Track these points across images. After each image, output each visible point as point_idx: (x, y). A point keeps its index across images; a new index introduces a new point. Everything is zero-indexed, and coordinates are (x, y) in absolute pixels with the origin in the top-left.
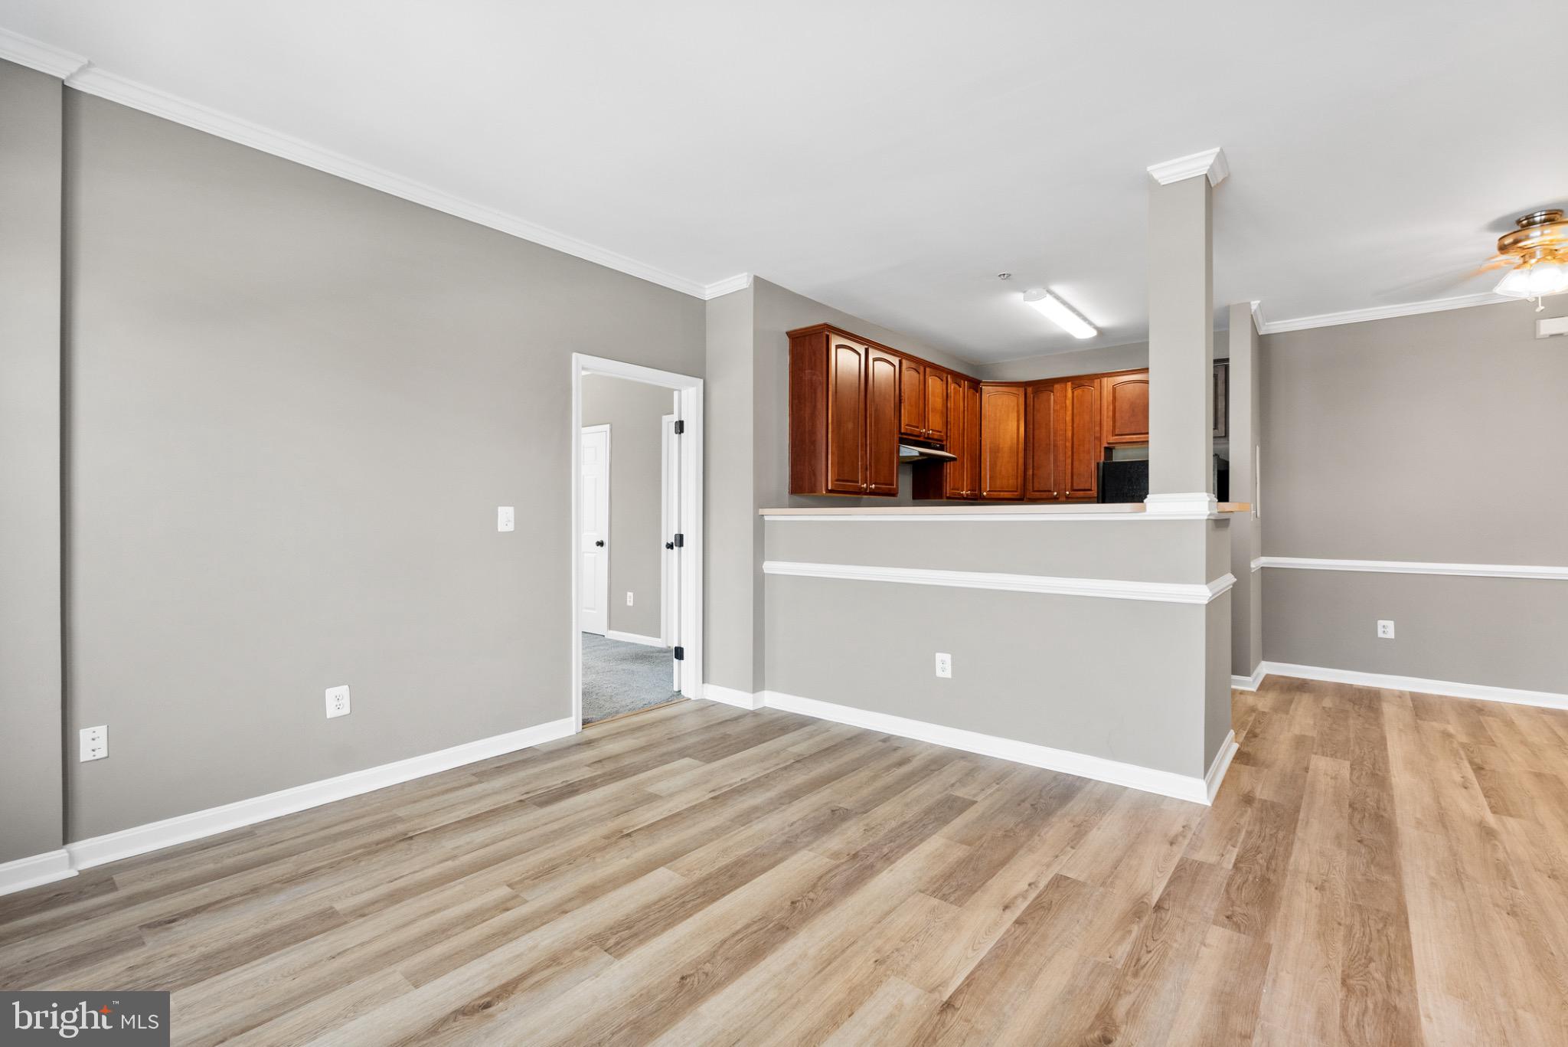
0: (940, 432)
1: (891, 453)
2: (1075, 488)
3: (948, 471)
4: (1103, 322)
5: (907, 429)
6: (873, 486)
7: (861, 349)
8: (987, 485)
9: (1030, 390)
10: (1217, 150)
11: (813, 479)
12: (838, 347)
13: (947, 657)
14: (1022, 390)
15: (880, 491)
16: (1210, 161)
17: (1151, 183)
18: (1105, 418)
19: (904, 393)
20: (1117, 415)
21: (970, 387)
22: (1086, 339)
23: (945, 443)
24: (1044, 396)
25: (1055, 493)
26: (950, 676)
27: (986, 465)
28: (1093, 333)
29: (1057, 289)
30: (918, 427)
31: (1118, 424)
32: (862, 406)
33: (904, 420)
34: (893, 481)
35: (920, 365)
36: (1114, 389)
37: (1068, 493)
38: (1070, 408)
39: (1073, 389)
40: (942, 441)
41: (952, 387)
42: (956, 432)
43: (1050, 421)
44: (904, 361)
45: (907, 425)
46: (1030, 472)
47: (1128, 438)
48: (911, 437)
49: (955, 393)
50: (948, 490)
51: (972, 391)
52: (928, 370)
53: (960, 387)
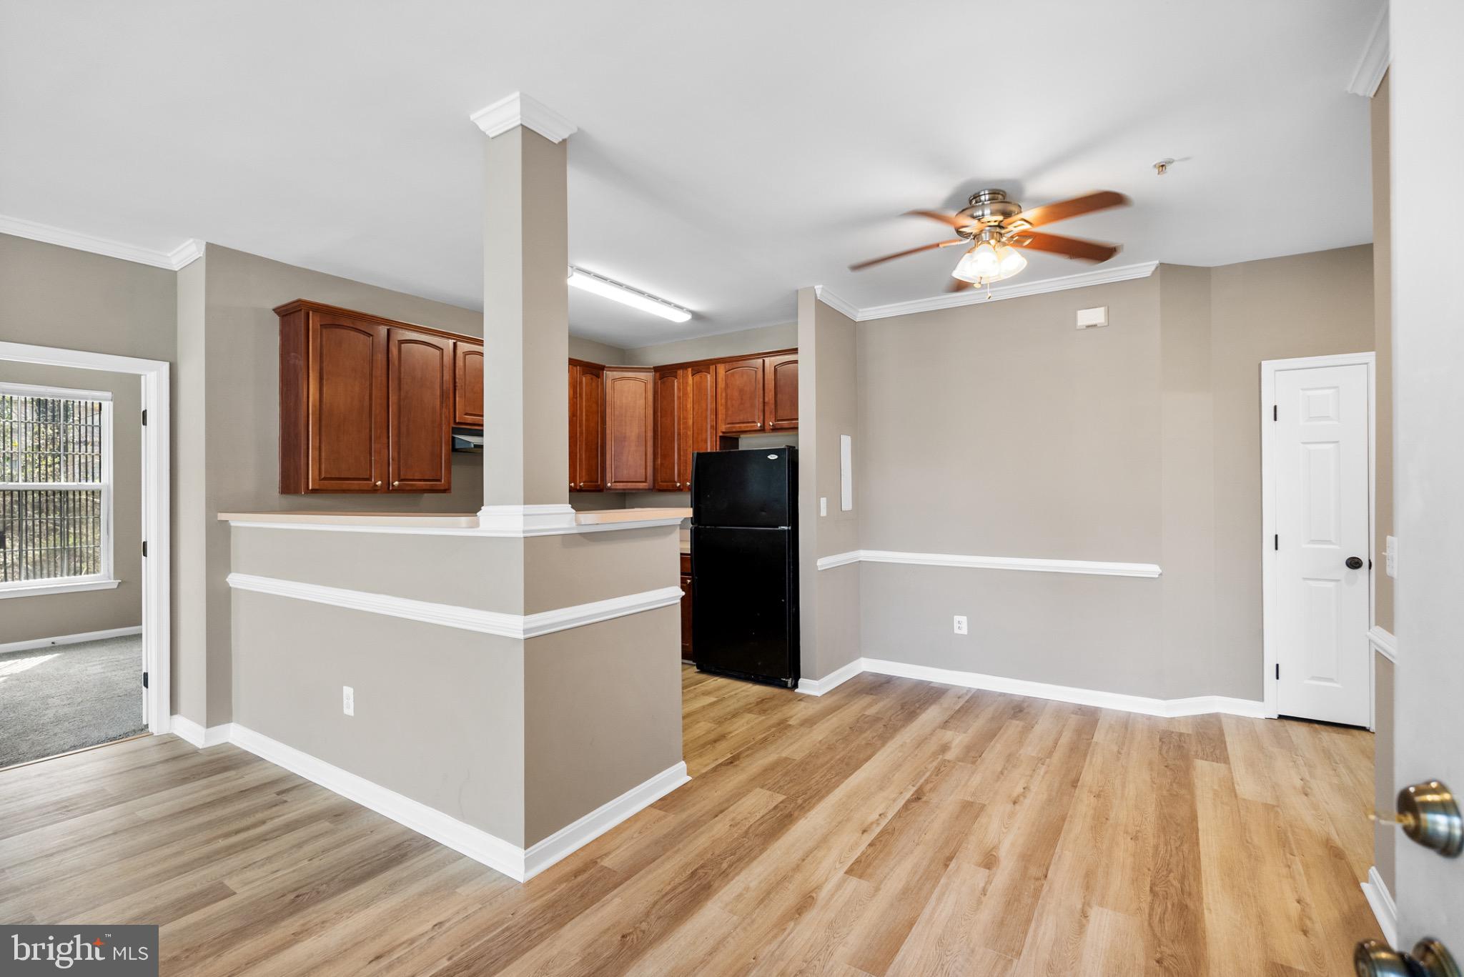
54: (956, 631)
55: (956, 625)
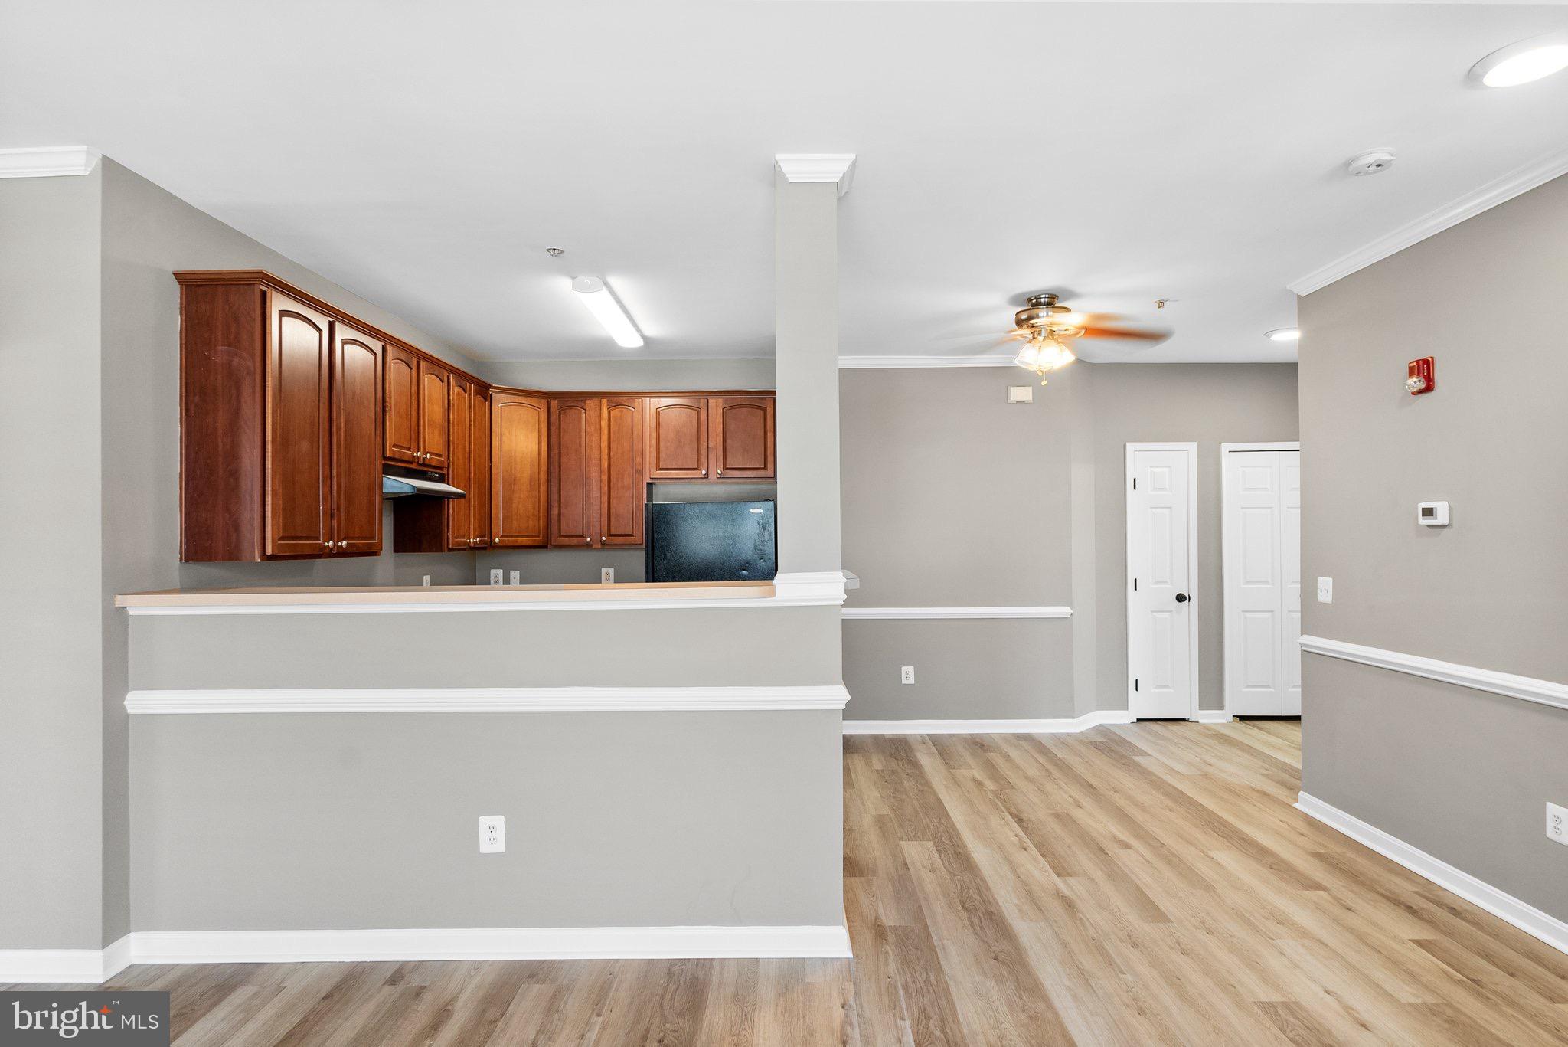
0: (440, 456)
1: (371, 489)
2: (613, 532)
3: (451, 511)
4: (652, 330)
5: (394, 451)
6: (344, 543)
7: (323, 322)
8: (499, 527)
9: (554, 403)
10: (853, 156)
11: (234, 537)
12: (283, 314)
13: (499, 821)
14: (544, 402)
15: (355, 550)
16: (844, 167)
17: (774, 176)
18: (647, 448)
19: (390, 397)
20: (662, 444)
21: (477, 393)
22: (632, 349)
23: (445, 471)
24: (573, 413)
25: (589, 539)
26: (503, 849)
27: (498, 502)
28: (639, 343)
29: (615, 281)
30: (409, 449)
31: (663, 456)
32: (324, 413)
33: (391, 438)
34: (373, 531)
35: (414, 356)
36: (658, 413)
37: (604, 538)
38: (606, 432)
39: (610, 408)
40: (441, 468)
41: (455, 390)
42: (461, 457)
43: (580, 446)
44: (389, 348)
45: (395, 446)
46: (555, 511)
47: (674, 474)
48: (399, 464)
49: (459, 400)
50: (451, 538)
51: (479, 398)
52: (423, 364)
53: (465, 392)
54: (904, 681)
55: (904, 675)
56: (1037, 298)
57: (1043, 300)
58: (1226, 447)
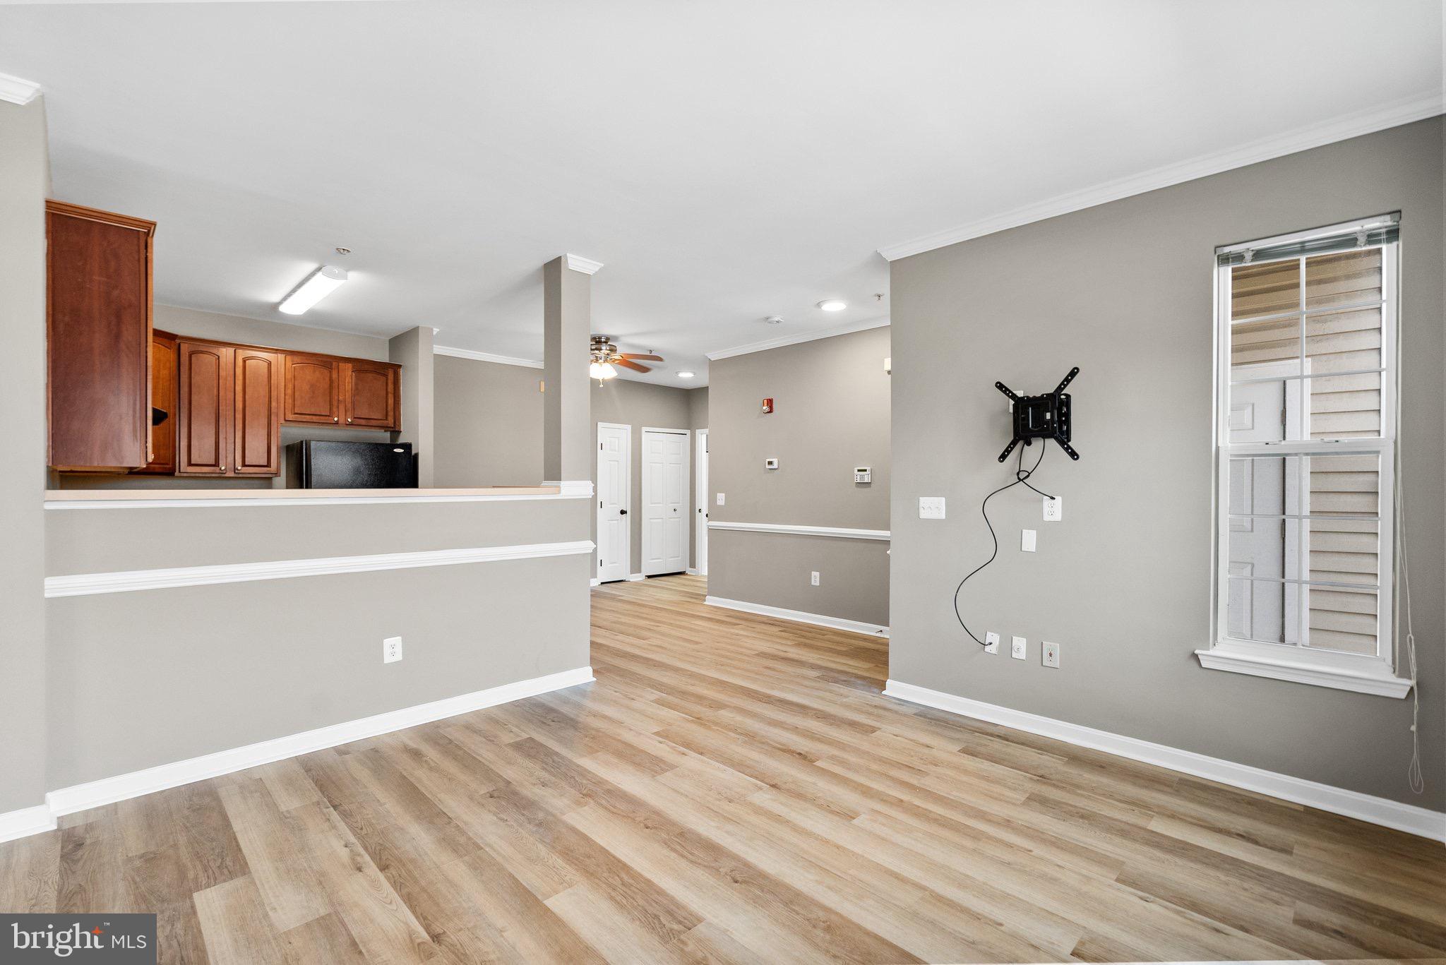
56: (600, 338)
57: (603, 340)
58: (644, 429)
